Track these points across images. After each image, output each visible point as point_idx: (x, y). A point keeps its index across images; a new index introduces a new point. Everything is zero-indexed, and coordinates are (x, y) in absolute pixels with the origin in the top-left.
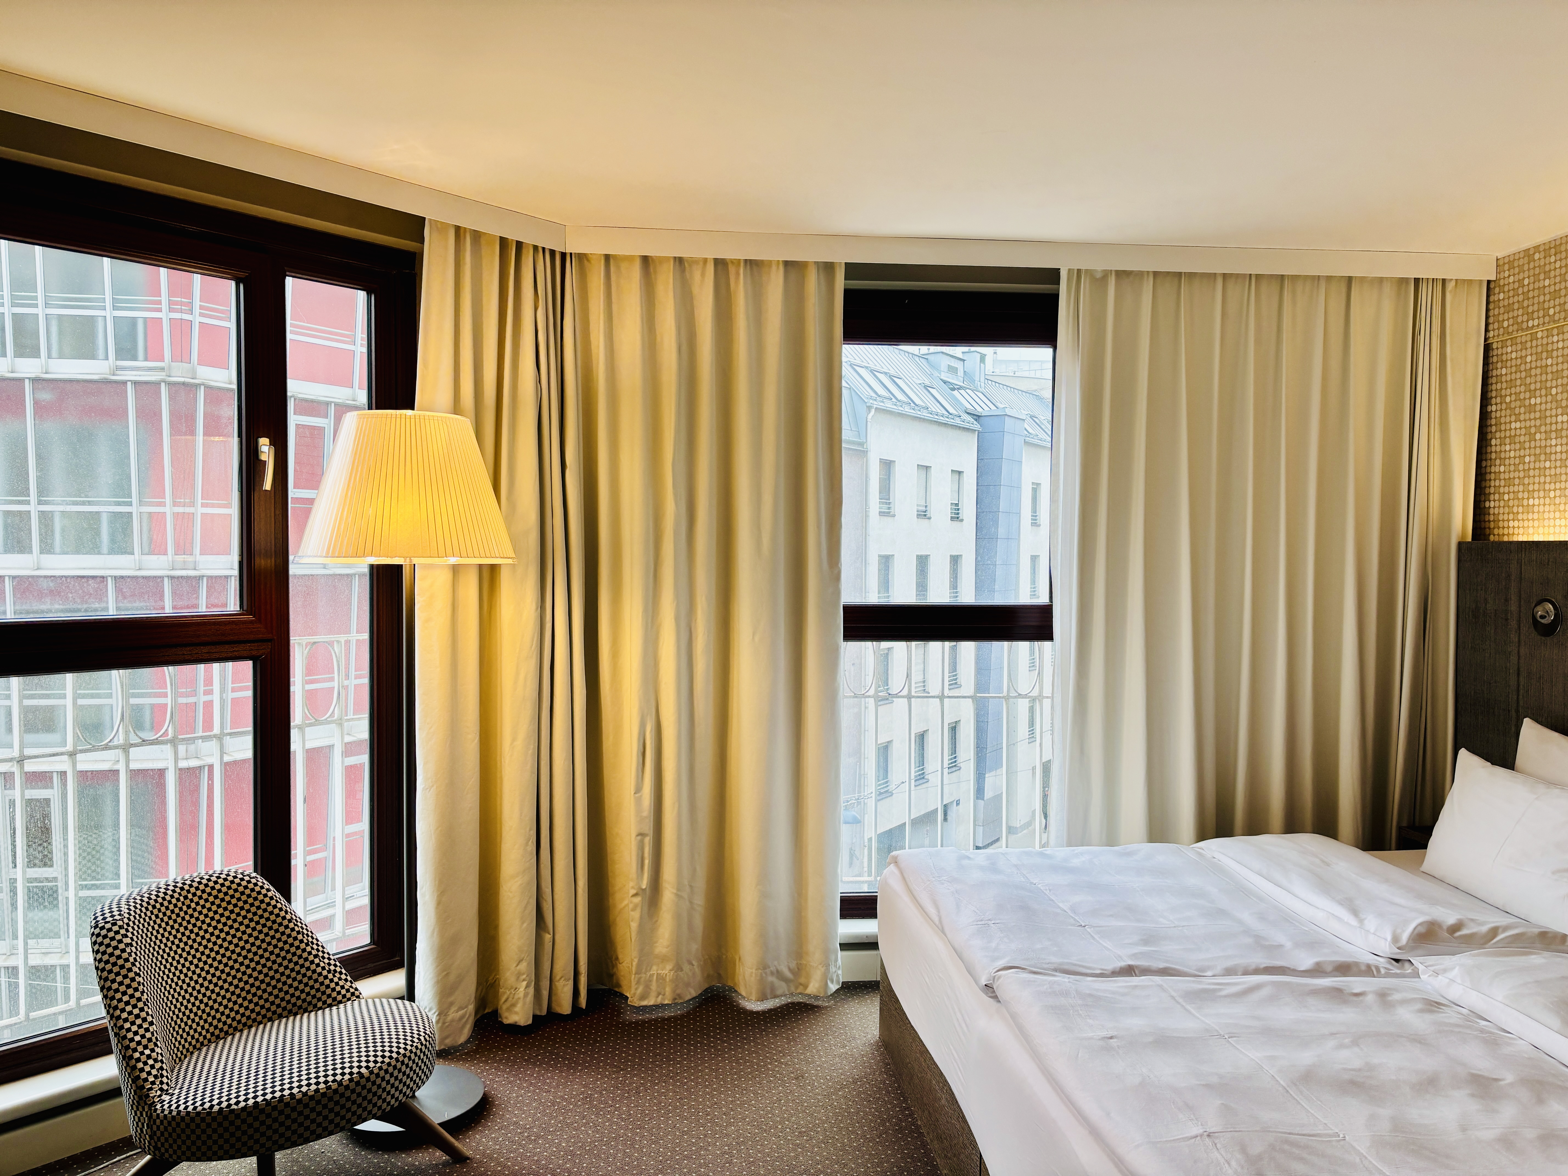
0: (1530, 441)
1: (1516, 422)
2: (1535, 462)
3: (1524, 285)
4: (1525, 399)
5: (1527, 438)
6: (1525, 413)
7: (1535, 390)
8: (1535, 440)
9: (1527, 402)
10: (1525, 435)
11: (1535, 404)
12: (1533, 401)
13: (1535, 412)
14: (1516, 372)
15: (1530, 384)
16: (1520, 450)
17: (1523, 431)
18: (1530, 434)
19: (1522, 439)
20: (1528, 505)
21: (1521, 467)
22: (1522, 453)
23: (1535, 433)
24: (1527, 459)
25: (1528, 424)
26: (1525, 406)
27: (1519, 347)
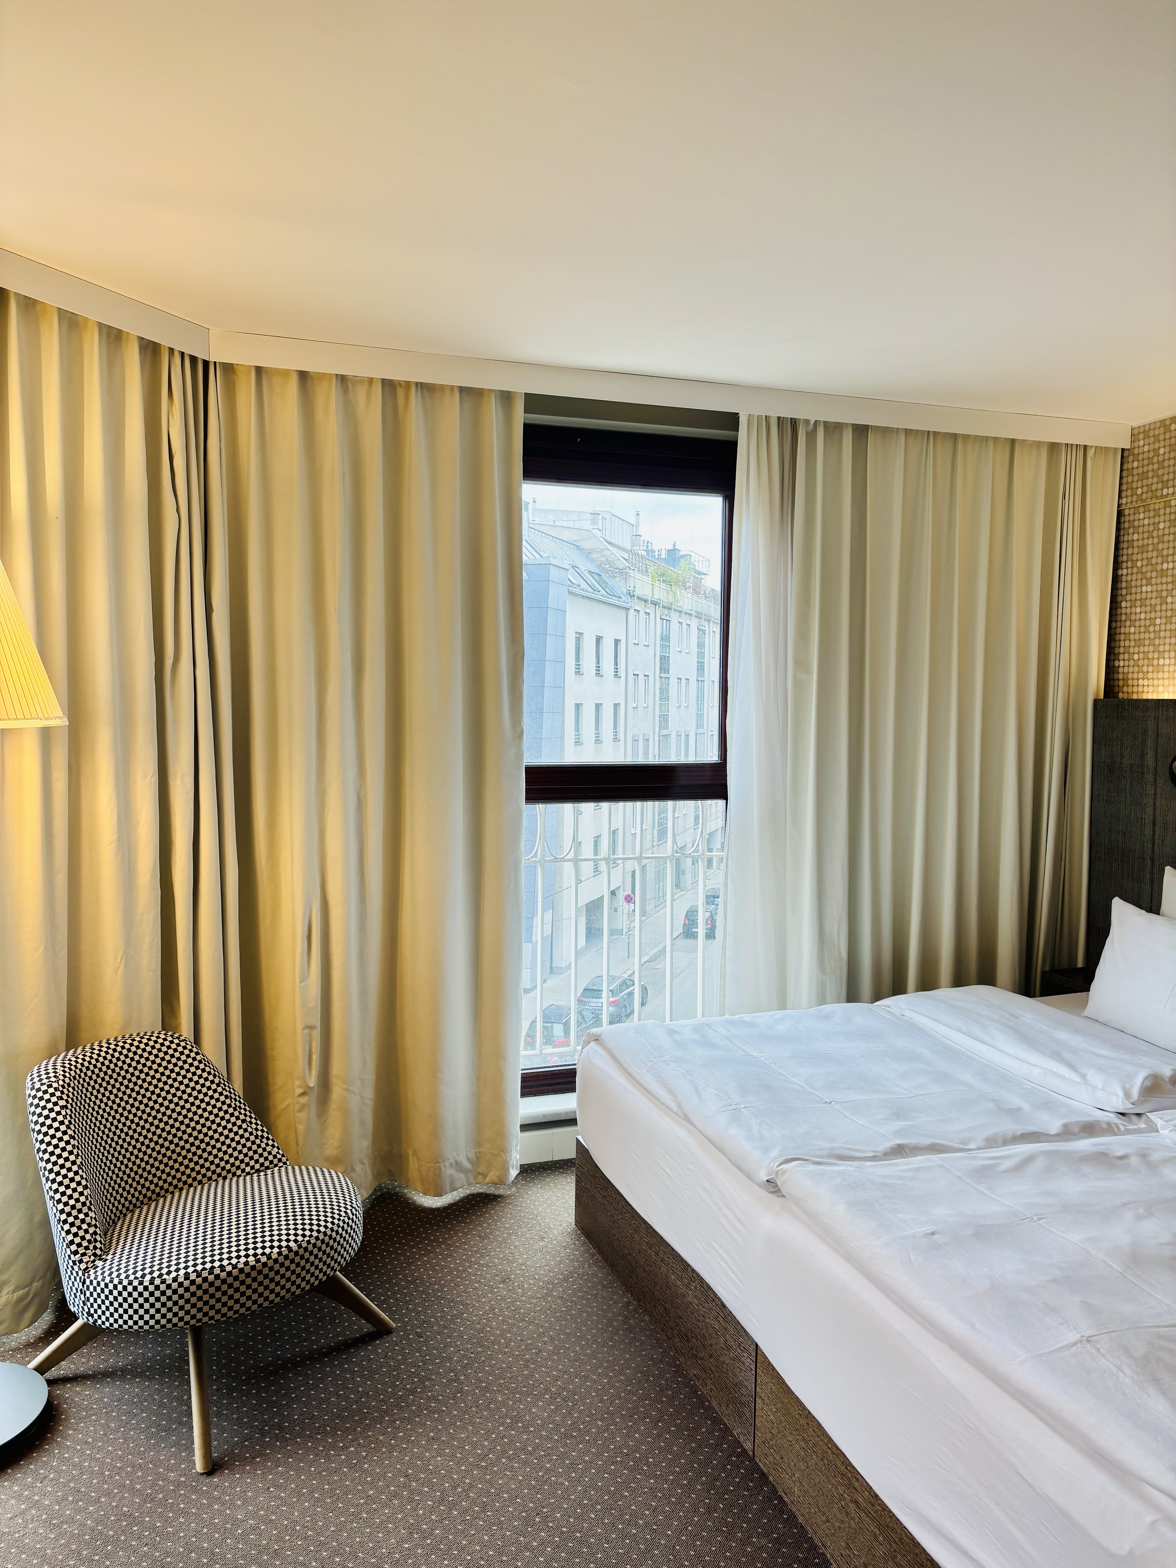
0: (1161, 604)
1: (1147, 585)
2: (1166, 624)
3: (1159, 455)
4: (1157, 564)
5: (1158, 601)
6: (1156, 577)
7: (1168, 555)
8: (1167, 603)
9: (1159, 567)
10: (1156, 598)
11: (1168, 569)
12: (1165, 566)
13: (1167, 576)
14: (1148, 538)
15: (1163, 549)
16: (1150, 612)
17: (1154, 595)
18: (1161, 597)
19: (1153, 602)
20: (1158, 665)
21: (1151, 629)
22: (1153, 615)
23: (1167, 597)
24: (1158, 621)
25: (1159, 587)
26: (1156, 571)
27: (1152, 514)
